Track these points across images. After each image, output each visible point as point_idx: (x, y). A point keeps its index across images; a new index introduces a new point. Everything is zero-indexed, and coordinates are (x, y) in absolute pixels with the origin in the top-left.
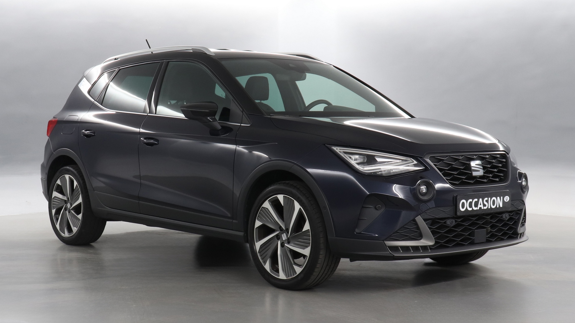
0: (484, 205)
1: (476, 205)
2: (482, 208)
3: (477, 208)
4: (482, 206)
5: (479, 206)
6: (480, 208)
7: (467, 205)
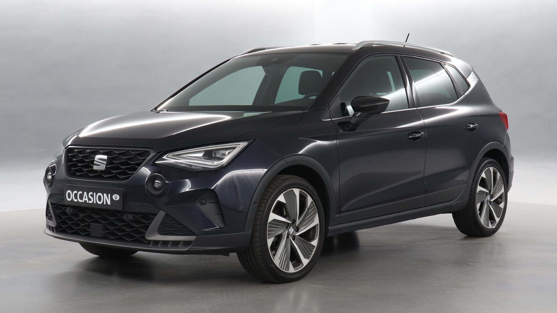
0: (90, 199)
1: (81, 198)
2: (88, 202)
3: (82, 200)
4: (87, 199)
5: (84, 199)
6: (85, 201)
7: (72, 196)
